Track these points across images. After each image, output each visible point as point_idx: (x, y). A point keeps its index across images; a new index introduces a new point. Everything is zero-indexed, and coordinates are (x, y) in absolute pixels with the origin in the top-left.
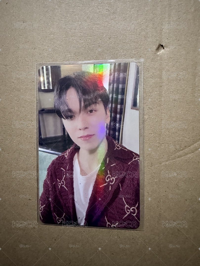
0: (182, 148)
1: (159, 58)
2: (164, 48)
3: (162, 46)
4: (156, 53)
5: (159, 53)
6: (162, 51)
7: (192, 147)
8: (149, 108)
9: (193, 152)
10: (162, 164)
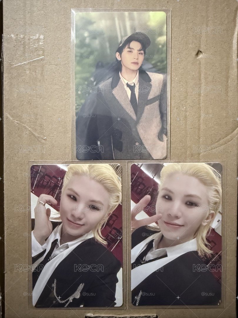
0: (217, 140)
1: (198, 62)
2: (202, 54)
3: (201, 51)
4: (195, 58)
5: (198, 58)
6: (201, 56)
7: (225, 139)
8: (189, 105)
9: (226, 144)
10: (201, 155)
